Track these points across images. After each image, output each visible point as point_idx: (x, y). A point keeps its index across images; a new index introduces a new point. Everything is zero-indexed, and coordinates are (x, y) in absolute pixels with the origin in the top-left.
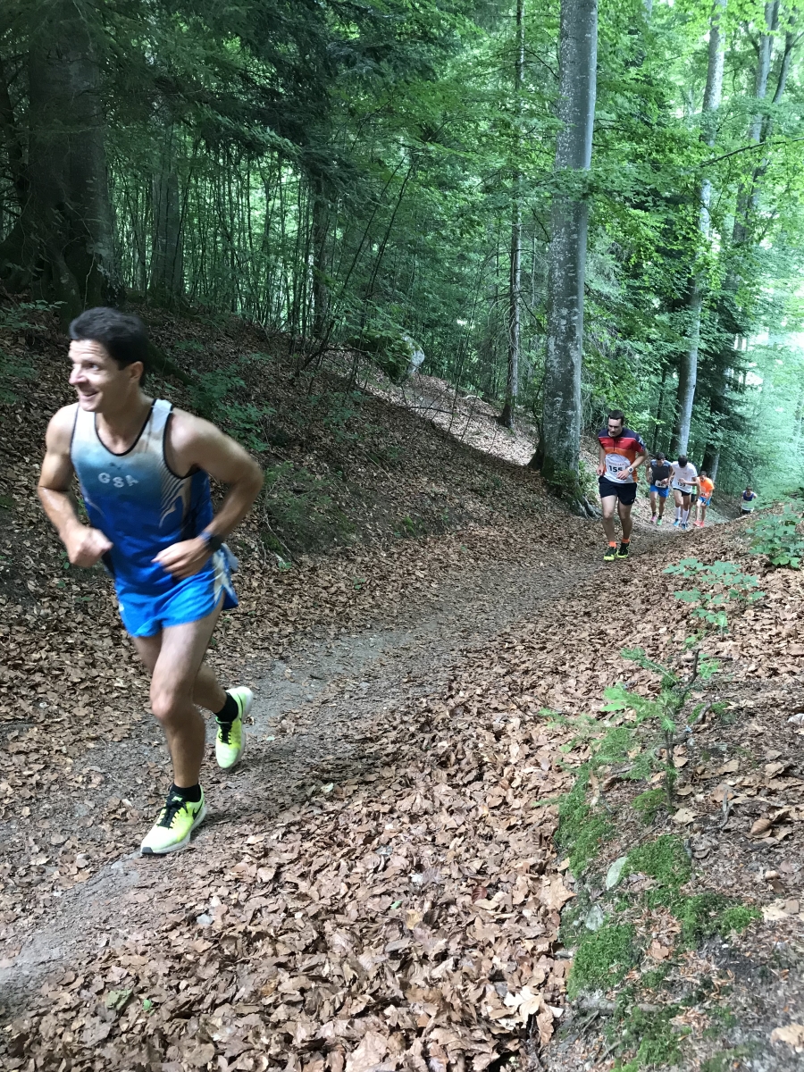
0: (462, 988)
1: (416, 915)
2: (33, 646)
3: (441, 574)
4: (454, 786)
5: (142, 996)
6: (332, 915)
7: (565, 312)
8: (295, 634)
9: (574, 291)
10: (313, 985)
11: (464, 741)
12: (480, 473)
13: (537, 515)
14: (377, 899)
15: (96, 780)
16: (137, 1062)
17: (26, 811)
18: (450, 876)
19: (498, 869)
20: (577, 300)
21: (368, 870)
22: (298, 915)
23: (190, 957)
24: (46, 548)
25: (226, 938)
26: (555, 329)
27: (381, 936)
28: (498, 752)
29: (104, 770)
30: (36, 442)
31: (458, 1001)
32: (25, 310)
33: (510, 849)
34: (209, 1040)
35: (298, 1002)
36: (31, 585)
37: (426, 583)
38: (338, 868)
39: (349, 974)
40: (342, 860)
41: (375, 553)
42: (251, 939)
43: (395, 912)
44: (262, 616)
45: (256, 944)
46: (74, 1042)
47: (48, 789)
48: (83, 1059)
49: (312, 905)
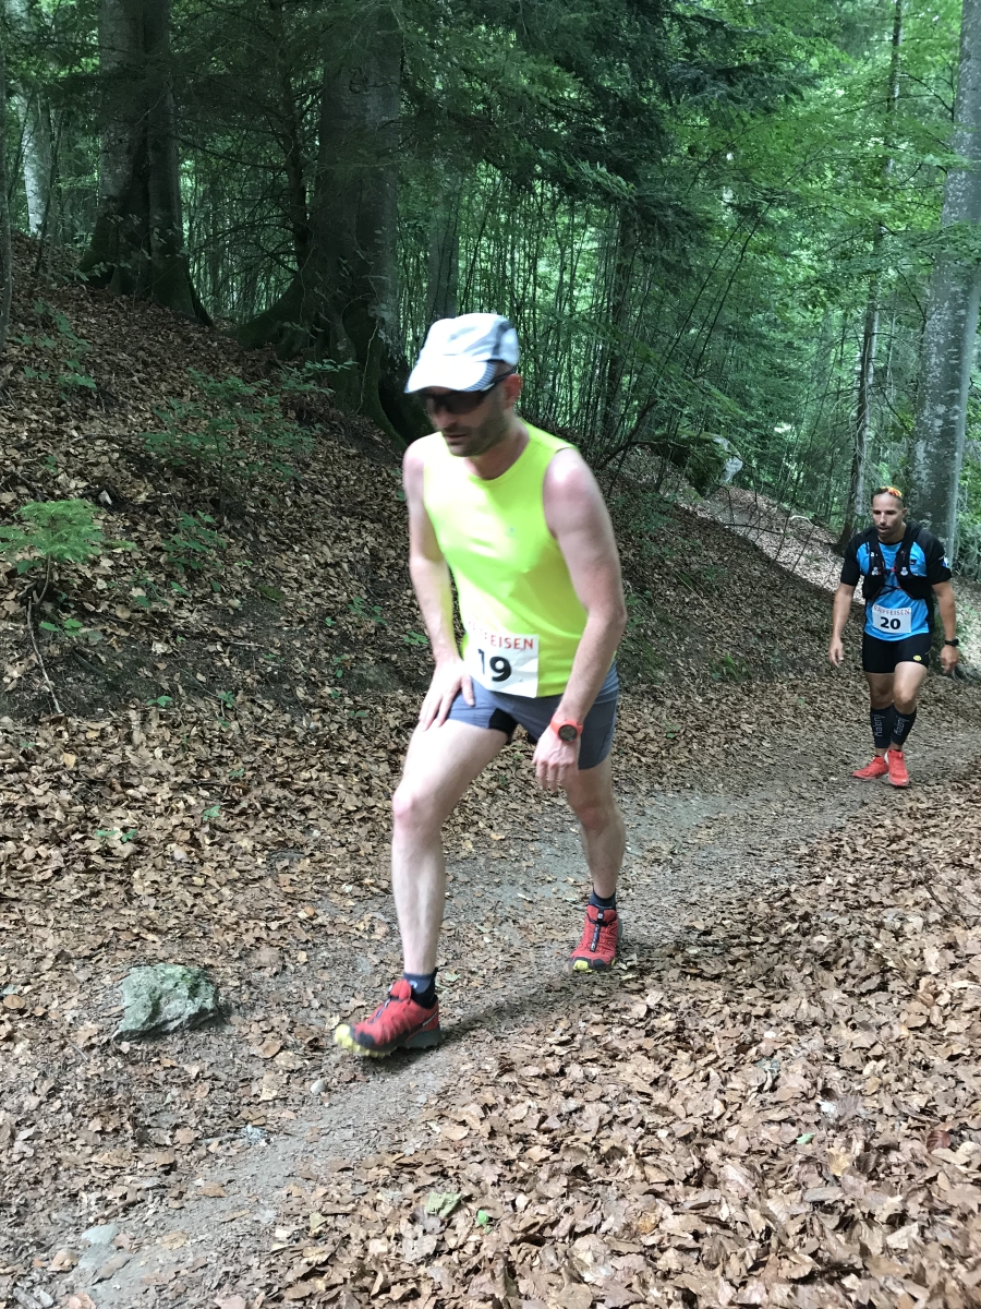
0: (947, 1266)
1: (842, 1159)
2: (303, 763)
3: (773, 731)
4: (851, 994)
5: (471, 1206)
6: (710, 1140)
7: (941, 409)
9: (955, 382)
10: (709, 1229)
11: (850, 938)
12: (817, 610)
14: (775, 1128)
15: (380, 931)
16: (489, 1292)
17: (302, 957)
18: (881, 1111)
19: (953, 1111)
20: (958, 395)
21: (750, 1087)
22: (662, 1134)
23: (524, 1165)
24: (317, 651)
25: (568, 1146)
26: (926, 432)
27: (792, 1179)
28: (905, 956)
29: (388, 920)
30: (306, 529)
31: (954, 1283)
32: (309, 370)
33: (964, 1085)
34: (579, 1280)
35: (693, 1250)
36: (300, 692)
37: (756, 741)
38: (707, 1078)
39: (759, 1224)
40: (710, 1069)
41: (688, 697)
42: (606, 1159)
43: (805, 1148)
45: (617, 1162)
46: (389, 1252)
47: (326, 934)
48: (405, 1276)
49: (678, 1122)
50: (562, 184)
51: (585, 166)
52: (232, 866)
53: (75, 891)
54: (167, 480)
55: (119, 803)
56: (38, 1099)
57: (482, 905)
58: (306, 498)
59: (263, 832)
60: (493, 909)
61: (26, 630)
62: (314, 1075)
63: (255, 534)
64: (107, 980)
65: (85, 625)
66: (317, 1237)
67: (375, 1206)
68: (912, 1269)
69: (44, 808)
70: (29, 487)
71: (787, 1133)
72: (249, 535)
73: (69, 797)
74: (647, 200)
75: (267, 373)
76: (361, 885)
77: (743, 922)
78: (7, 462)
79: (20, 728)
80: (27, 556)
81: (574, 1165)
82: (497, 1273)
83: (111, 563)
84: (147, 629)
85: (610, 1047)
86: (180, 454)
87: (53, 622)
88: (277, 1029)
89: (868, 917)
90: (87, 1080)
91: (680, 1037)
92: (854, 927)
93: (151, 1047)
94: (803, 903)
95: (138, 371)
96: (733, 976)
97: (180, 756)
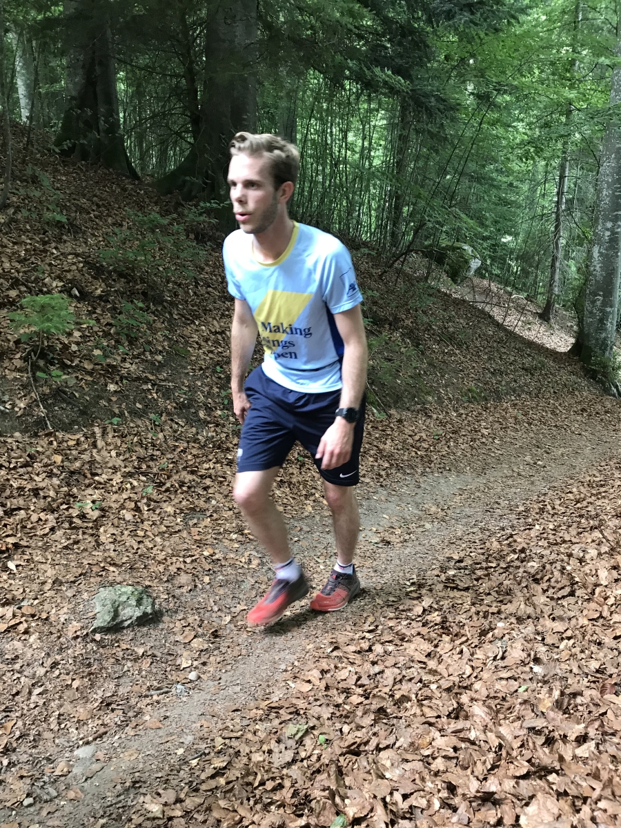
1: (546, 702)
2: (204, 459)
3: (501, 433)
4: (552, 599)
5: (316, 732)
6: (464, 690)
7: (609, 225)
8: (391, 468)
9: (618, 207)
10: (463, 745)
11: (551, 564)
12: (529, 355)
13: (576, 393)
14: (504, 682)
15: (255, 562)
16: (326, 785)
18: (571, 671)
19: (616, 671)
21: (488, 657)
22: (433, 687)
23: (347, 707)
24: (212, 387)
25: (374, 695)
26: (599, 240)
27: (515, 714)
28: (586, 574)
29: (260, 555)
30: (203, 310)
32: (202, 208)
34: (382, 777)
35: (453, 758)
36: (202, 414)
37: (490, 440)
38: (461, 652)
39: (495, 742)
40: (463, 646)
41: (447, 413)
42: (399, 703)
43: (523, 695)
44: (365, 452)
45: (405, 704)
46: (264, 761)
47: (221, 565)
48: (274, 775)
49: (443, 680)
50: (363, 83)
51: (377, 70)
52: (161, 523)
53: (63, 541)
54: (114, 280)
55: (89, 485)
56: (45, 670)
57: (318, 545)
58: (202, 290)
59: (181, 502)
60: (325, 548)
61: (28, 378)
62: (215, 653)
63: (171, 314)
64: (85, 596)
65: (65, 374)
66: (219, 752)
67: (255, 733)
68: (591, 770)
69: (43, 489)
70: (27, 286)
71: (512, 686)
72: (167, 315)
73: (58, 482)
74: (419, 92)
75: (176, 209)
76: (242, 534)
77: (483, 554)
78: (13, 271)
79: (27, 439)
80: (27, 330)
81: (379, 706)
82: (331, 773)
83: (80, 334)
84: (104, 376)
85: (400, 633)
86: (121, 264)
87: (44, 372)
88: (192, 625)
89: (562, 550)
90: (75, 657)
91: (444, 627)
92: (553, 556)
93: (114, 637)
94: (521, 542)
95: (93, 210)
96: (477, 588)
97: (127, 455)
